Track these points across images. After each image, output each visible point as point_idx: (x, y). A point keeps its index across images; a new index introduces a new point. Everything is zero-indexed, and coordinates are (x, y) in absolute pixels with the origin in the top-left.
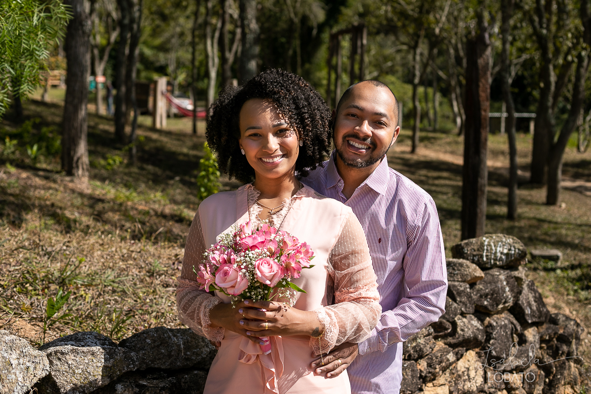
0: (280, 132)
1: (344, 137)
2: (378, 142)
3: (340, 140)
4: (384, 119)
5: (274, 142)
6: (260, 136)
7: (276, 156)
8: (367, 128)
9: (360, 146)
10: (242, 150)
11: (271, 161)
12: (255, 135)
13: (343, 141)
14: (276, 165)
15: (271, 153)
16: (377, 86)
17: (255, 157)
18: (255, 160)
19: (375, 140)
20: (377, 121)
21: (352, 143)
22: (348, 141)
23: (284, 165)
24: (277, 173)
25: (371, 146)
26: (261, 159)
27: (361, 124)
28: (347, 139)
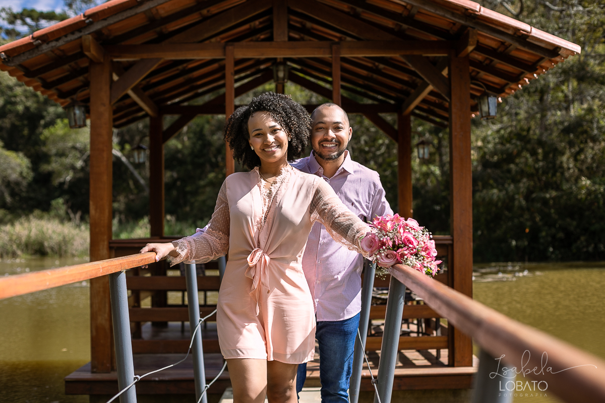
0: (274, 131)
1: (319, 143)
2: (341, 140)
3: (317, 146)
4: (340, 125)
5: (271, 138)
6: (262, 134)
7: (273, 147)
8: (332, 134)
9: (331, 146)
10: (252, 147)
11: (270, 150)
12: (258, 134)
13: (319, 146)
14: (274, 152)
15: (269, 144)
16: (330, 106)
17: (260, 149)
18: (260, 151)
19: (338, 139)
20: (337, 128)
21: (325, 145)
22: (322, 145)
23: (280, 153)
24: (275, 157)
25: (337, 143)
26: (264, 150)
27: (327, 133)
28: (321, 144)
